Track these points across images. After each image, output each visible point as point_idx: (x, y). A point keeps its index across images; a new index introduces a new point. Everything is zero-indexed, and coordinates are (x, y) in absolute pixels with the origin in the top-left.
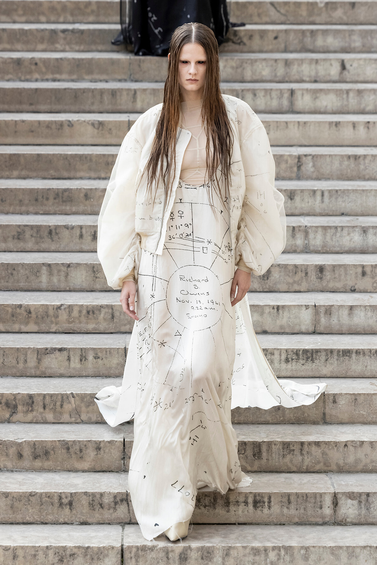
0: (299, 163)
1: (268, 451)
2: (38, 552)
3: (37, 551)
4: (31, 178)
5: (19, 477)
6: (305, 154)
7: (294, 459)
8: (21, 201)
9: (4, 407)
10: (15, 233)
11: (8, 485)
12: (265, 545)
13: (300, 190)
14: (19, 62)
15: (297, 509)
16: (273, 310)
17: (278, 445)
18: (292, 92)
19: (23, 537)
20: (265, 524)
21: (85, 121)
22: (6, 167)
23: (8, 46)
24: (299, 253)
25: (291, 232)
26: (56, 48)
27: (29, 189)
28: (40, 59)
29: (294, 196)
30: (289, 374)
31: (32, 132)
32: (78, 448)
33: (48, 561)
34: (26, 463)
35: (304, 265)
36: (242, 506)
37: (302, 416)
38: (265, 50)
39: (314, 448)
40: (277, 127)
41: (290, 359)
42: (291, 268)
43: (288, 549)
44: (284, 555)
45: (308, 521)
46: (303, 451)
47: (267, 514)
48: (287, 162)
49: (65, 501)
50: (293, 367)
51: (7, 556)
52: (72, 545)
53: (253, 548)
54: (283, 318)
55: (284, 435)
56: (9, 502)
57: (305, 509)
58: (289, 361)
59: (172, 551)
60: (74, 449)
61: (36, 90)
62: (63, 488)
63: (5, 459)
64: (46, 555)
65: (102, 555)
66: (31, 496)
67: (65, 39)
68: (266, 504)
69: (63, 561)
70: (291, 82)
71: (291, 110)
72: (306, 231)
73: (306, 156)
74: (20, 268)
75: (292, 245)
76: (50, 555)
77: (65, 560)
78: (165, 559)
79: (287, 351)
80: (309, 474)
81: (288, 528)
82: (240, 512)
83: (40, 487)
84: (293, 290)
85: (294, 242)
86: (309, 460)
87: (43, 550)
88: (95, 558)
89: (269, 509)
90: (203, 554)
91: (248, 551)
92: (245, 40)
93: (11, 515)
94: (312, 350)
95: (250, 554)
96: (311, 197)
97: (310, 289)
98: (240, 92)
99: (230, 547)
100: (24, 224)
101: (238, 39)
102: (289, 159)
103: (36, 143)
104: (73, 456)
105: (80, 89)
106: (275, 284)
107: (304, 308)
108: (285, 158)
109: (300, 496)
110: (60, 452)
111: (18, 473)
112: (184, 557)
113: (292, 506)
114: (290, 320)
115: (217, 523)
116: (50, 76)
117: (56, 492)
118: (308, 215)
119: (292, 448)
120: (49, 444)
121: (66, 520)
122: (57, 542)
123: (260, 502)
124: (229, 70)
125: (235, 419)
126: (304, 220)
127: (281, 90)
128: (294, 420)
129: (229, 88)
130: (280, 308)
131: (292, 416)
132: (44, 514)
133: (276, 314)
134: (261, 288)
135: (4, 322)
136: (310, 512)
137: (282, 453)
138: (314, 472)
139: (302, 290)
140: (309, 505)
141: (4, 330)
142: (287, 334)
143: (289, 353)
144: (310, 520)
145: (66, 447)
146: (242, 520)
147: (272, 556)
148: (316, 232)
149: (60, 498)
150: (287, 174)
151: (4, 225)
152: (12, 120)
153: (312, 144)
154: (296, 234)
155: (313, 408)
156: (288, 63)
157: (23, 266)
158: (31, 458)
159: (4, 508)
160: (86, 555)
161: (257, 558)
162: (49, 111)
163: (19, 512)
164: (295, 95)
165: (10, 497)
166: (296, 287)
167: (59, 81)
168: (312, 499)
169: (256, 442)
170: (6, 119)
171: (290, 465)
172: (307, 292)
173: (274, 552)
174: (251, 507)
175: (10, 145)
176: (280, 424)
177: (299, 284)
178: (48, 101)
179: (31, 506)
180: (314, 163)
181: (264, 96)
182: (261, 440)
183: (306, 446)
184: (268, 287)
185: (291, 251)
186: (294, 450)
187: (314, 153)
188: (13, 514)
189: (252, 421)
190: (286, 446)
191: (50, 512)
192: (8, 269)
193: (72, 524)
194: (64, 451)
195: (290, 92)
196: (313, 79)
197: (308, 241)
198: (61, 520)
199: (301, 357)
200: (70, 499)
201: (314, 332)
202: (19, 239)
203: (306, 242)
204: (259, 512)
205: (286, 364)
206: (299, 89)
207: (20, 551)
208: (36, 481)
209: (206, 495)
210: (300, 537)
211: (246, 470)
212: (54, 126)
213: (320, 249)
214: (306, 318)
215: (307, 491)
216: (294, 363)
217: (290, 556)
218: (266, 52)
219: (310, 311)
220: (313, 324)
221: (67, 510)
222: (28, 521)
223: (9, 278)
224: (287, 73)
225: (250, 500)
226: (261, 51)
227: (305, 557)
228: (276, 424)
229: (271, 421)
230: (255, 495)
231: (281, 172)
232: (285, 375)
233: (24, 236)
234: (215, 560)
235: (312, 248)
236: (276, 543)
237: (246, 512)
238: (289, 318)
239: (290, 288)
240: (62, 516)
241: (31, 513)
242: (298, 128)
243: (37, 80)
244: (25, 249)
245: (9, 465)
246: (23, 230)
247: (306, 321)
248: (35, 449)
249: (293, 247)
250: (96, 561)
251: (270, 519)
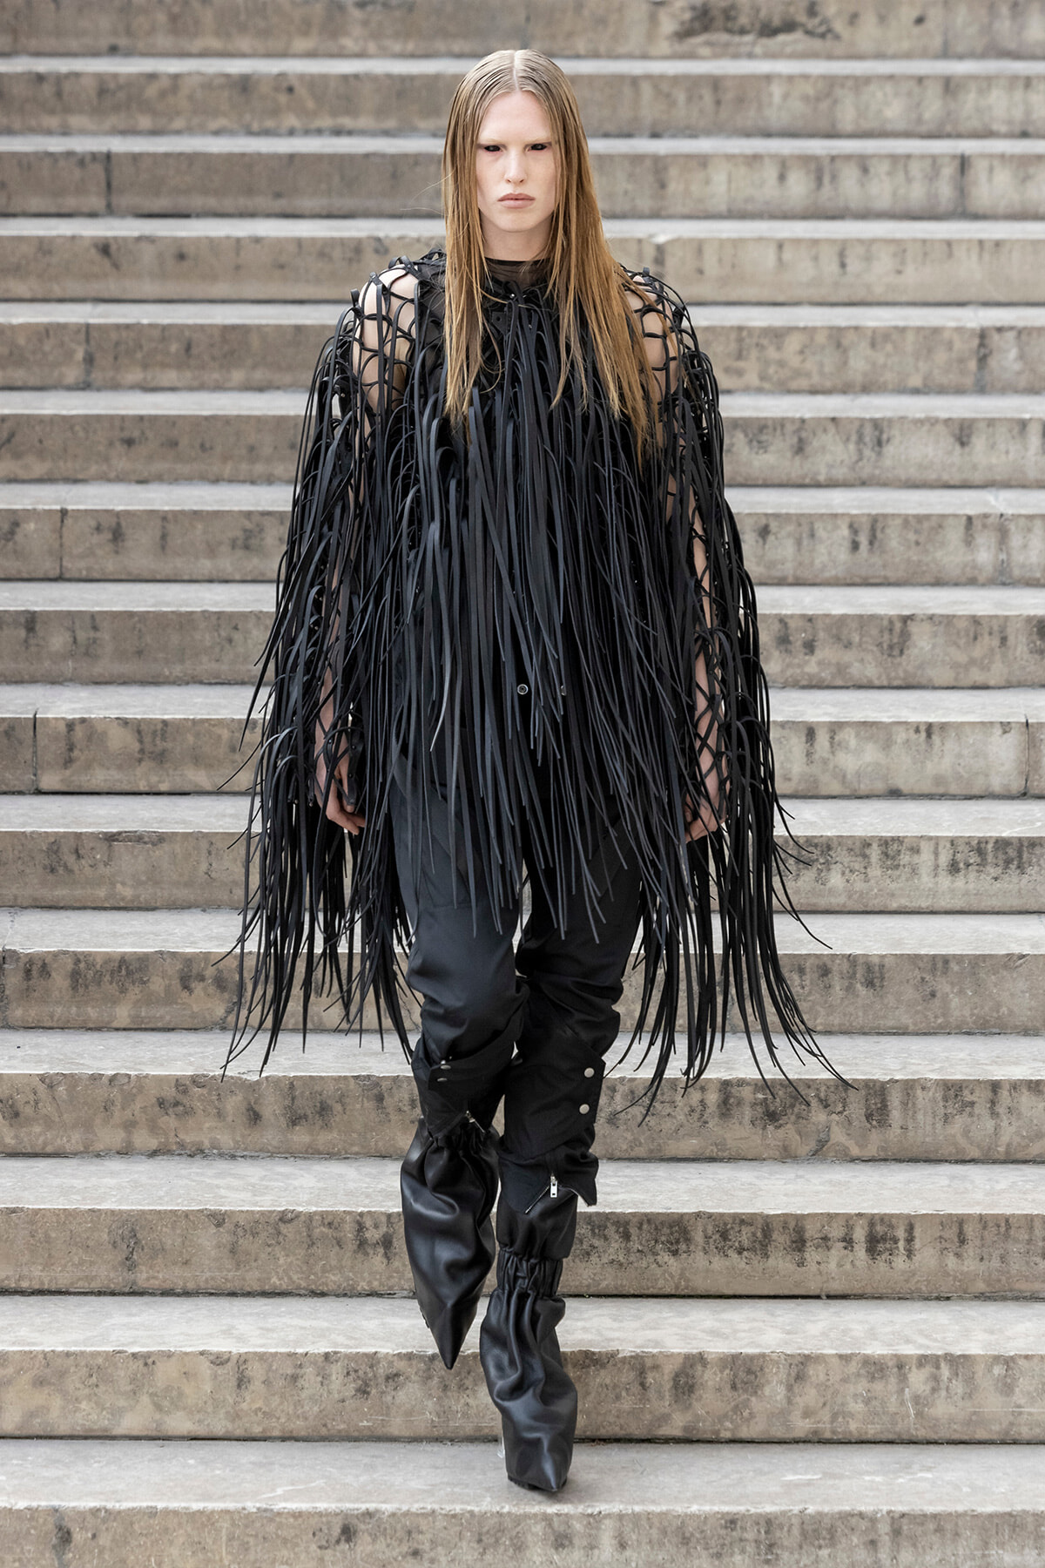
0: (983, 351)
1: (905, 1104)
2: (303, 1371)
3: (300, 1366)
4: (278, 388)
5: (252, 1172)
6: (999, 324)
7: (973, 1127)
8: (252, 449)
9: (211, 990)
10: (239, 534)
11: (223, 1192)
12: (899, 1352)
13: (984, 419)
14: (244, 85)
15: (982, 1259)
16: (916, 736)
17: (933, 1090)
18: (964, 163)
19: (262, 1328)
20: (900, 1299)
21: (418, 240)
22: (214, 358)
23: (216, 44)
24: (983, 585)
25: (962, 529)
26: (343, 47)
27: (274, 417)
28: (302, 77)
29: (969, 436)
30: (959, 904)
31: (282, 267)
32: (406, 1096)
33: (329, 1392)
34: (270, 1136)
35: (996, 616)
36: (837, 1250)
37: (995, 1015)
38: (890, 51)
39: (1026, 1099)
40: (925, 254)
41: (961, 865)
42: (962, 625)
43: (959, 1363)
44: (950, 1380)
45: (1011, 1291)
46: (998, 1106)
47: (904, 1272)
48: (950, 346)
49: (373, 1235)
50: (967, 885)
51: (221, 1378)
52: (390, 1351)
53: (867, 1361)
54: (942, 757)
55: (946, 1064)
56: (226, 1238)
57: (1003, 1258)
58: (958, 871)
59: (656, 1367)
60: (396, 1099)
61: (292, 157)
62: (367, 1201)
63: (214, 1124)
64: (325, 1378)
65: (471, 1379)
66: (285, 1222)
67: (365, 23)
68: (901, 1244)
69: (368, 1393)
70: (959, 136)
71: (960, 210)
72: (1002, 527)
73: (1000, 330)
74: (250, 625)
75: (966, 565)
76: (334, 1377)
77: (374, 1391)
78: (636, 1388)
79: (953, 842)
80: (1011, 1166)
81: (959, 1308)
82: (833, 1265)
83: (306, 1197)
84: (970, 683)
85: (970, 558)
86: (1013, 1129)
87: (315, 1363)
88: (453, 1385)
89: (909, 1257)
90: (735, 1376)
91: (853, 1367)
92: (839, 26)
93: (229, 1271)
94: (1020, 839)
95: (859, 1375)
96: (1013, 438)
97: (1014, 680)
98: (826, 162)
99: (808, 1358)
100: (260, 509)
101: (821, 24)
102: (956, 338)
103: (290, 296)
104: (394, 1117)
105: (405, 156)
106: (921, 666)
107: (998, 731)
108: (946, 335)
109: (991, 1224)
110: (358, 1106)
111: (249, 1161)
112: (687, 1383)
113: (970, 1251)
114: (961, 761)
115: (772, 1293)
116: (326, 122)
117: (349, 1213)
118: (1007, 485)
119: (969, 1098)
120: (331, 1087)
121: (376, 1284)
122: (351, 1343)
123: (884, 1239)
124: (797, 106)
125: (818, 1021)
126: (996, 499)
127: (934, 159)
128: (974, 1023)
129: (797, 152)
130: (935, 730)
131: (967, 1013)
132: (318, 1268)
133: (924, 746)
134: (884, 677)
135: (211, 766)
136: (1016, 1266)
137: (942, 1111)
138: (1025, 1162)
139: (992, 683)
140: (1014, 1248)
141: (209, 788)
142: (953, 797)
143: (960, 849)
144: (1017, 1286)
145: (376, 1096)
146: (836, 1287)
147: (918, 1380)
148: (1029, 530)
149: (361, 1227)
150: (952, 378)
151: (208, 512)
152: (228, 238)
153: (1015, 298)
154: (976, 535)
155: (1022, 992)
156: (952, 85)
157: (259, 618)
158: (283, 1122)
159: (213, 1253)
160: (430, 1378)
161: (878, 1387)
162: (324, 213)
163: (254, 1264)
164: (972, 171)
165: (228, 1225)
166: (977, 676)
167: (350, 133)
168: (1023, 1231)
169: (874, 1081)
170: (213, 234)
171: (962, 1142)
172: (1004, 687)
173: (923, 1370)
174: (860, 1252)
175: (224, 301)
176: (935, 1034)
177: (985, 668)
178: (323, 186)
179: (284, 1249)
180: (1021, 349)
181: (889, 174)
182: (888, 1078)
183: (1004, 1094)
184: (901, 674)
185: (963, 580)
186: (972, 1104)
187: (1021, 324)
188: (237, 1269)
189: (862, 1027)
190: (952, 1092)
191: (334, 1263)
192: (219, 626)
193: (391, 1295)
194: (370, 1105)
195: (957, 162)
196: (1017, 129)
197: (1009, 554)
198: (363, 1286)
199: (990, 858)
200: (385, 1229)
201: (1024, 794)
202: (247, 547)
203: (1003, 556)
204: (881, 1265)
205: (950, 878)
206: (983, 156)
207: (257, 1365)
208: (296, 1183)
209: (742, 1222)
210: (992, 1332)
211: (846, 1155)
212: (337, 254)
213: (1038, 575)
214: (1003, 756)
215: (1008, 1211)
216: (972, 875)
217: (965, 1381)
218: (895, 57)
219: (1013, 738)
220: (1021, 773)
221: (377, 1260)
222: (276, 1288)
223: (222, 650)
224: (949, 114)
225: (860, 1234)
226: (880, 56)
227: (1005, 1384)
228: (925, 1034)
229: (911, 1028)
230: (872, 1221)
231: (936, 372)
232: (949, 907)
233: (262, 539)
234: (767, 1391)
235: (1017, 572)
236: (928, 1347)
237: (848, 1267)
238: (959, 756)
239: (962, 676)
240: (366, 1275)
241: (284, 1266)
242: (980, 256)
243: (291, 133)
244: (263, 574)
245: (226, 1140)
246: (258, 525)
247: (1003, 765)
248: (293, 1099)
249: (968, 569)
250: (456, 1394)
251: (912, 1285)
